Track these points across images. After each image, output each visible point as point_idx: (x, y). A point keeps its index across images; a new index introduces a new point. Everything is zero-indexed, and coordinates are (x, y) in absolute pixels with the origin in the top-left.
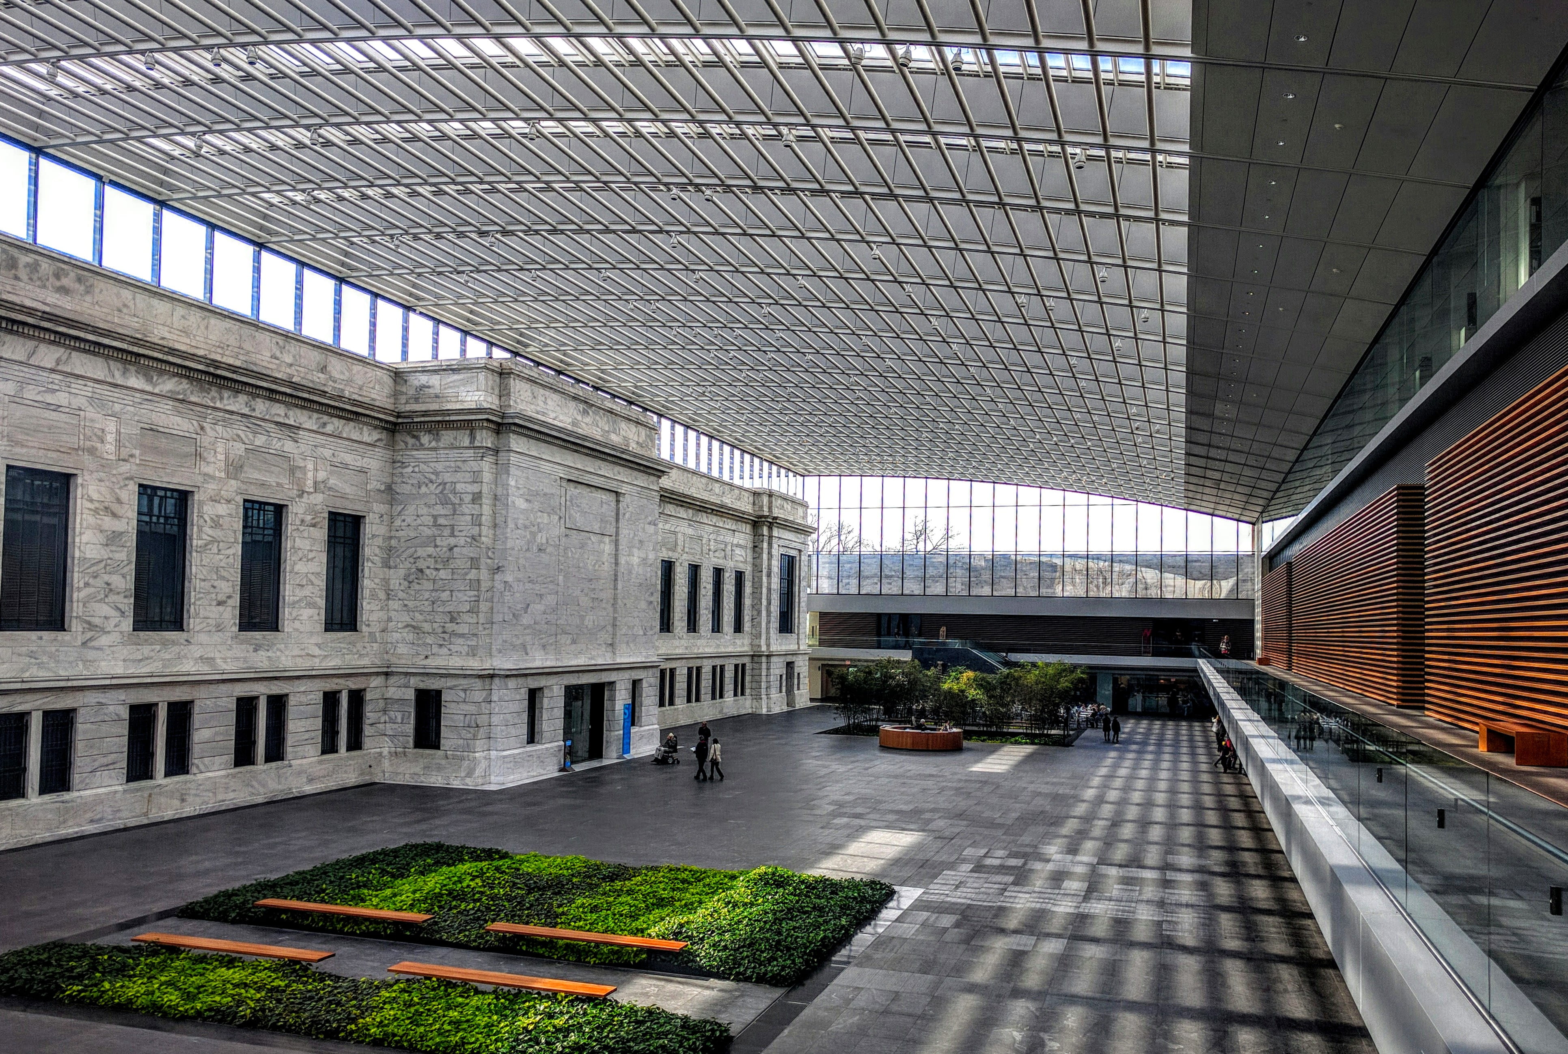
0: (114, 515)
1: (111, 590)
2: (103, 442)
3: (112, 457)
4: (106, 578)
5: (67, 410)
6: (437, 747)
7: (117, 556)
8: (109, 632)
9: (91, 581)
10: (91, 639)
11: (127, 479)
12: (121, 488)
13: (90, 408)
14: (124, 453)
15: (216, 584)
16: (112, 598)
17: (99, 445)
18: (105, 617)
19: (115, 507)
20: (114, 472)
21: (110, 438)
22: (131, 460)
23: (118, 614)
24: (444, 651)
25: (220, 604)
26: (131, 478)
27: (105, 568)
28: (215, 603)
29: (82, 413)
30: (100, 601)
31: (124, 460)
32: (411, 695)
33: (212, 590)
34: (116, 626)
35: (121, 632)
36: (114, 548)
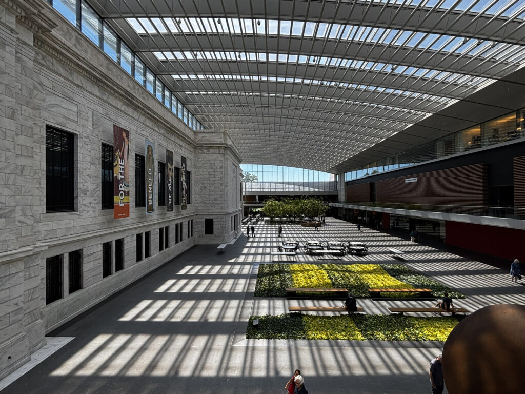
6: (212, 233)
24: (213, 208)
32: (204, 220)
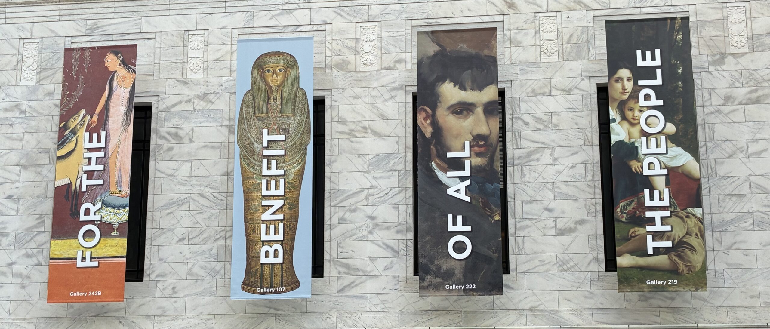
0: (377, 135)
1: (377, 225)
2: (357, 52)
3: (374, 68)
4: (369, 210)
5: (309, 28)
7: (383, 183)
8: (376, 276)
9: (348, 216)
10: (350, 286)
11: (394, 89)
12: (386, 101)
13: (339, 19)
14: (388, 59)
15: (552, 205)
16: (379, 234)
17: (352, 58)
18: (370, 258)
19: (380, 126)
20: (375, 84)
21: (367, 47)
22: (398, 66)
23: (389, 254)
25: (561, 232)
26: (400, 88)
27: (367, 198)
28: (553, 232)
29: (328, 27)
30: (361, 239)
31: (389, 68)
33: (546, 214)
34: (386, 269)
35: (394, 276)
36: (377, 174)
